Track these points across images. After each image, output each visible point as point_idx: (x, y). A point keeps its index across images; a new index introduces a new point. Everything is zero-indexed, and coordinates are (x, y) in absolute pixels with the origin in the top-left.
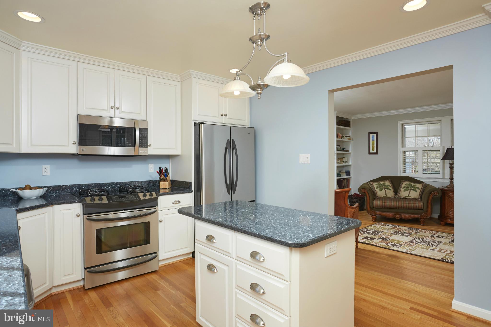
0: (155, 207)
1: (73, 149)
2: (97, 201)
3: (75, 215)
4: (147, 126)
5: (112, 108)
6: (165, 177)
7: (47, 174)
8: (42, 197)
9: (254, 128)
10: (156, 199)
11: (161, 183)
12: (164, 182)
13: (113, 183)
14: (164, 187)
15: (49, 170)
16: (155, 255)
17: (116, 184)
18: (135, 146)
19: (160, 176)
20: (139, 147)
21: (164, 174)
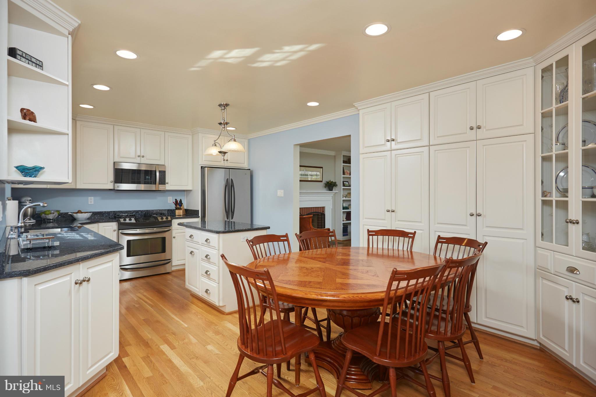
0: (170, 227)
1: (110, 186)
2: (128, 221)
3: (112, 230)
4: (165, 169)
5: (139, 157)
6: (180, 206)
7: (92, 203)
8: (88, 219)
9: (250, 169)
10: (171, 221)
11: (177, 211)
12: (179, 211)
13: (139, 211)
14: (179, 214)
15: (93, 201)
16: (169, 261)
17: (142, 211)
18: (156, 184)
19: (176, 206)
20: (159, 184)
21: (179, 204)
